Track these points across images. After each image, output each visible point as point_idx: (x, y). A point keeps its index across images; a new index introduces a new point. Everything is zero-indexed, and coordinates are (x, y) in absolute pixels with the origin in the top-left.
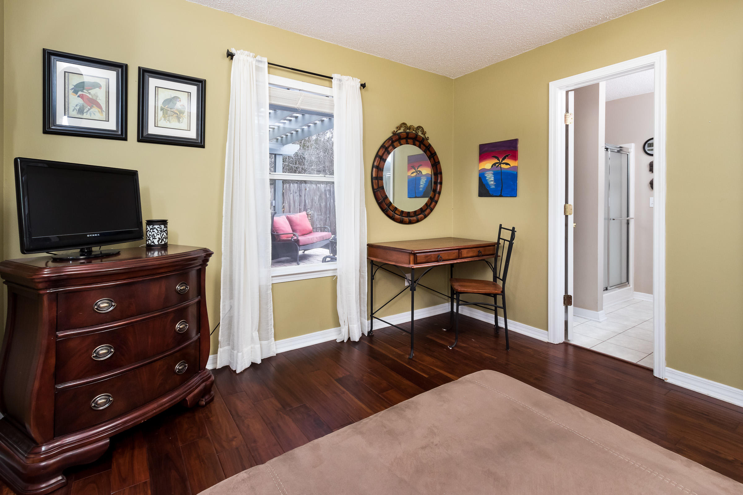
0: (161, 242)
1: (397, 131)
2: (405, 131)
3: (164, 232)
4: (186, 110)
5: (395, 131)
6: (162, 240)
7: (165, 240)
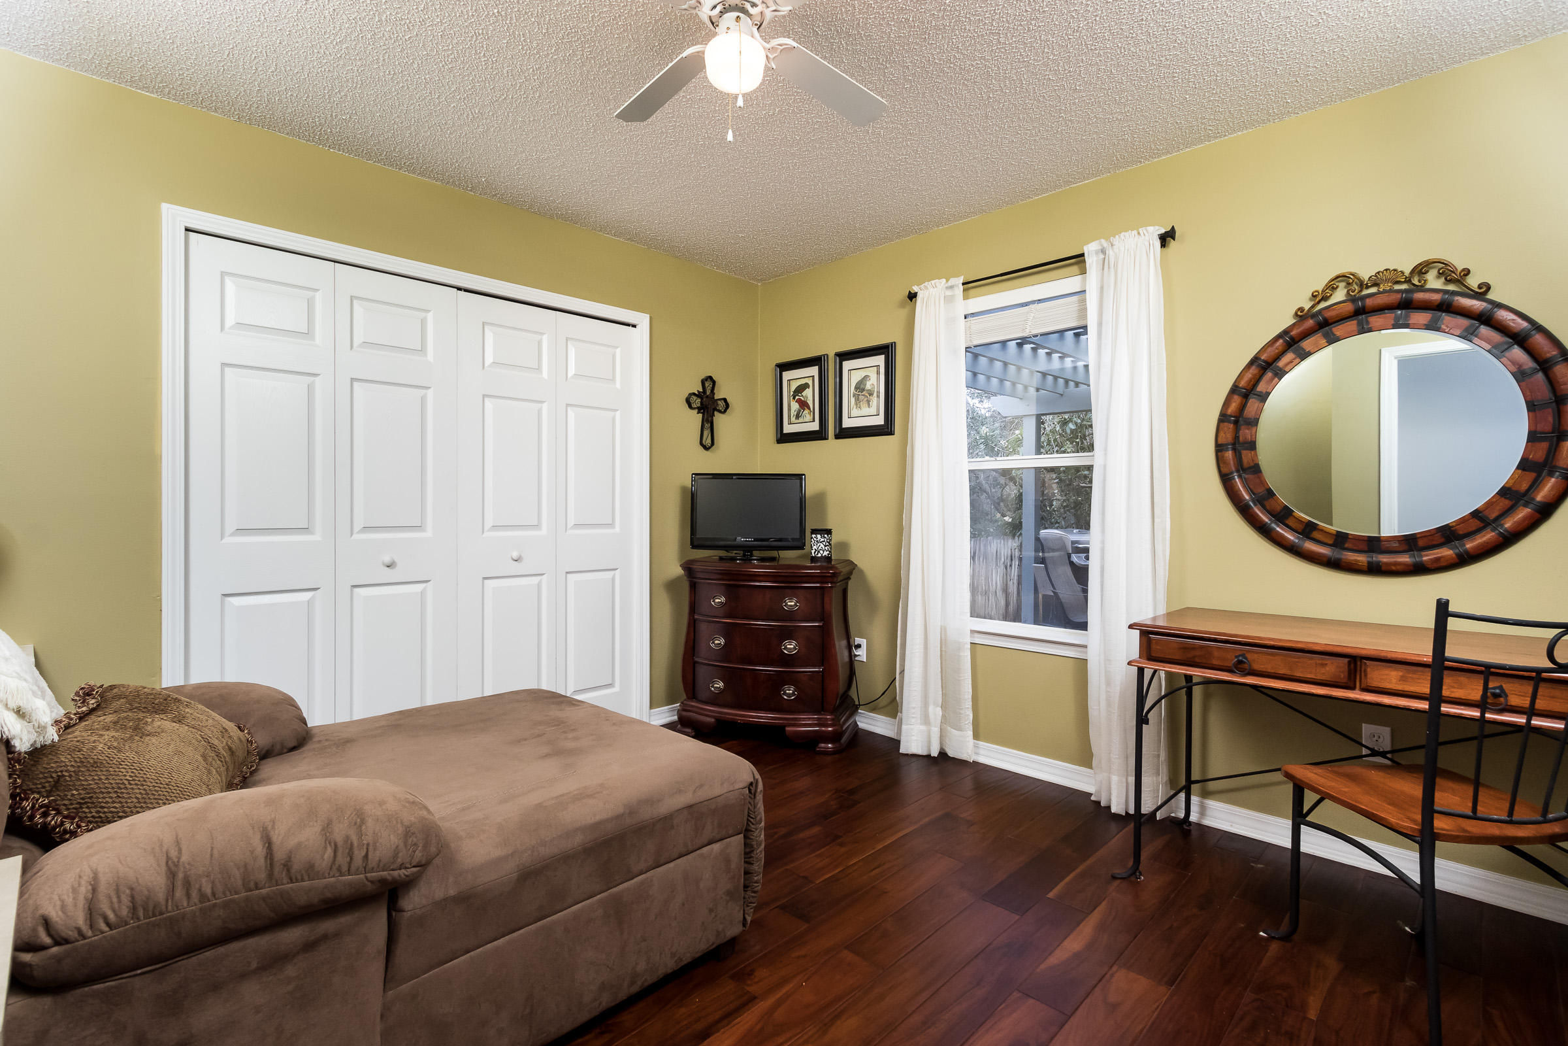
0: (818, 554)
1: (1313, 307)
2: (1352, 299)
3: (821, 542)
4: (876, 390)
5: (1307, 308)
6: (819, 552)
7: (821, 552)
